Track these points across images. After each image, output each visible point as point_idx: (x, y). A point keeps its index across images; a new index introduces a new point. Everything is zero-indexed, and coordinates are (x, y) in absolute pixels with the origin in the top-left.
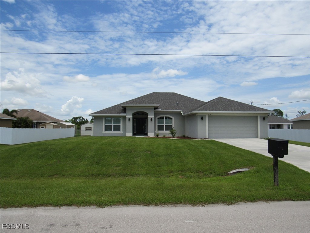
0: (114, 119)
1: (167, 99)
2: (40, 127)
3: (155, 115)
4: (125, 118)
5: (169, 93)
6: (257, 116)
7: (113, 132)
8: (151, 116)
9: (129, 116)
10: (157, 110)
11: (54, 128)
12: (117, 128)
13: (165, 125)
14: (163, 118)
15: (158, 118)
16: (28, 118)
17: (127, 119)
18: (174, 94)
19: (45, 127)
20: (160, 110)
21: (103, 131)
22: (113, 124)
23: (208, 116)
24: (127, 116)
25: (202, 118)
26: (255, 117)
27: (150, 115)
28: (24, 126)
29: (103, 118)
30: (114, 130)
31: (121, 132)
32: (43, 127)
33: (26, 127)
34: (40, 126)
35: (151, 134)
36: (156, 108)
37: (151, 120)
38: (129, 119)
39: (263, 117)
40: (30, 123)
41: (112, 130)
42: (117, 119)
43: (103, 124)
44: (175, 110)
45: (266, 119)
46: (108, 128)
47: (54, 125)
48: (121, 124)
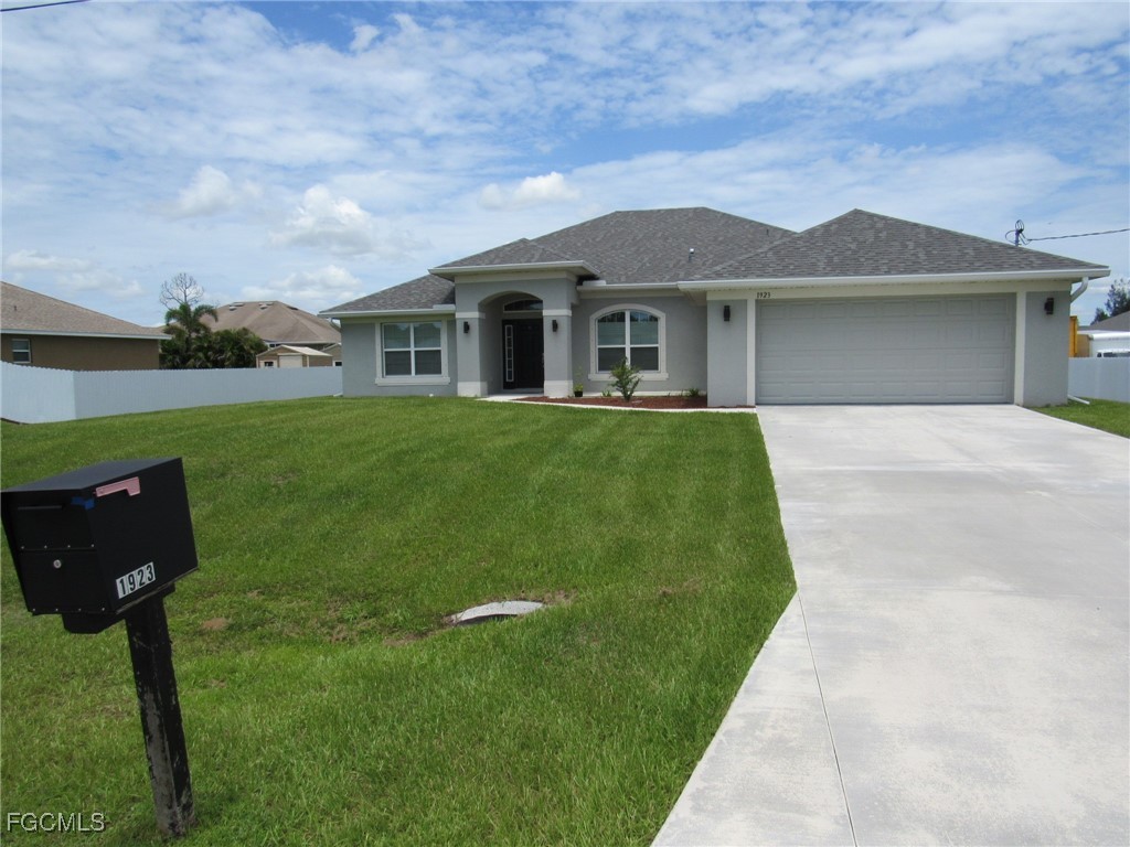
0: (415, 329)
1: (659, 235)
2: (262, 363)
3: (573, 308)
4: (451, 320)
5: (682, 210)
6: (1013, 296)
7: (413, 380)
8: (555, 310)
9: (469, 314)
10: (588, 285)
11: (305, 365)
12: (429, 363)
13: (628, 346)
14: (620, 317)
15: (602, 320)
16: (245, 330)
17: (460, 327)
18: (702, 215)
19: (275, 363)
20: (601, 284)
21: (375, 375)
22: (412, 349)
23: (757, 301)
24: (458, 315)
25: (727, 314)
26: (1002, 302)
27: (549, 308)
28: (234, 358)
29: (372, 326)
30: (417, 373)
31: (443, 378)
32: (270, 364)
33: (241, 363)
34: (260, 358)
35: (557, 387)
36: (585, 277)
37: (555, 326)
38: (467, 328)
39: (1044, 300)
40: (252, 348)
41: (409, 372)
42: (427, 328)
43: (374, 349)
44: (668, 281)
45: (1056, 308)
46: (396, 364)
47: (304, 356)
48: (444, 348)
